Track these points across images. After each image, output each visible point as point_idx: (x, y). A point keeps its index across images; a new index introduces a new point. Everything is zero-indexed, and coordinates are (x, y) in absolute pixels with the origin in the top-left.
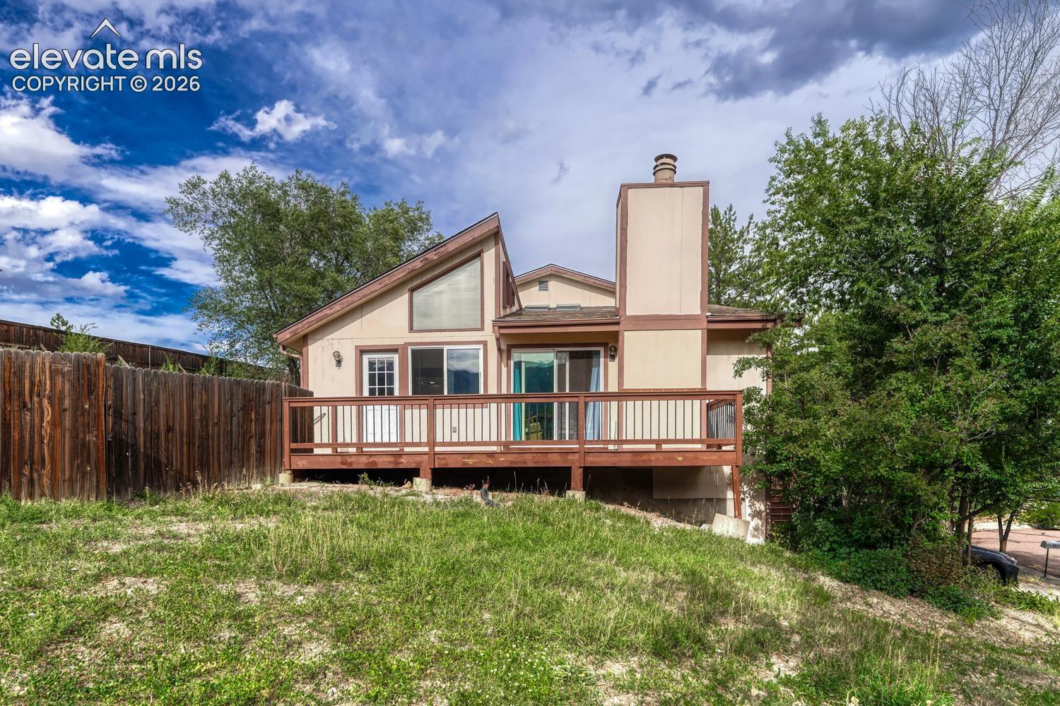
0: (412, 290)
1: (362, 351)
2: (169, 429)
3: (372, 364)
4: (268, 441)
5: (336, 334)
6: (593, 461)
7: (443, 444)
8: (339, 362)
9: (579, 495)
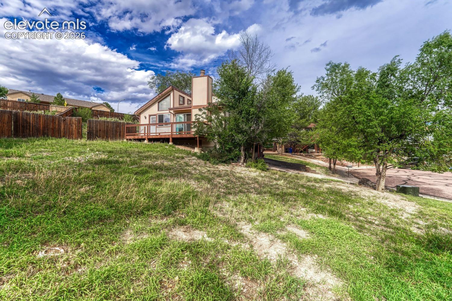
0: (159, 102)
1: (150, 116)
2: (100, 130)
3: (152, 118)
4: (122, 133)
5: (145, 113)
6: (174, 136)
7: (152, 133)
8: (146, 118)
9: (171, 143)
